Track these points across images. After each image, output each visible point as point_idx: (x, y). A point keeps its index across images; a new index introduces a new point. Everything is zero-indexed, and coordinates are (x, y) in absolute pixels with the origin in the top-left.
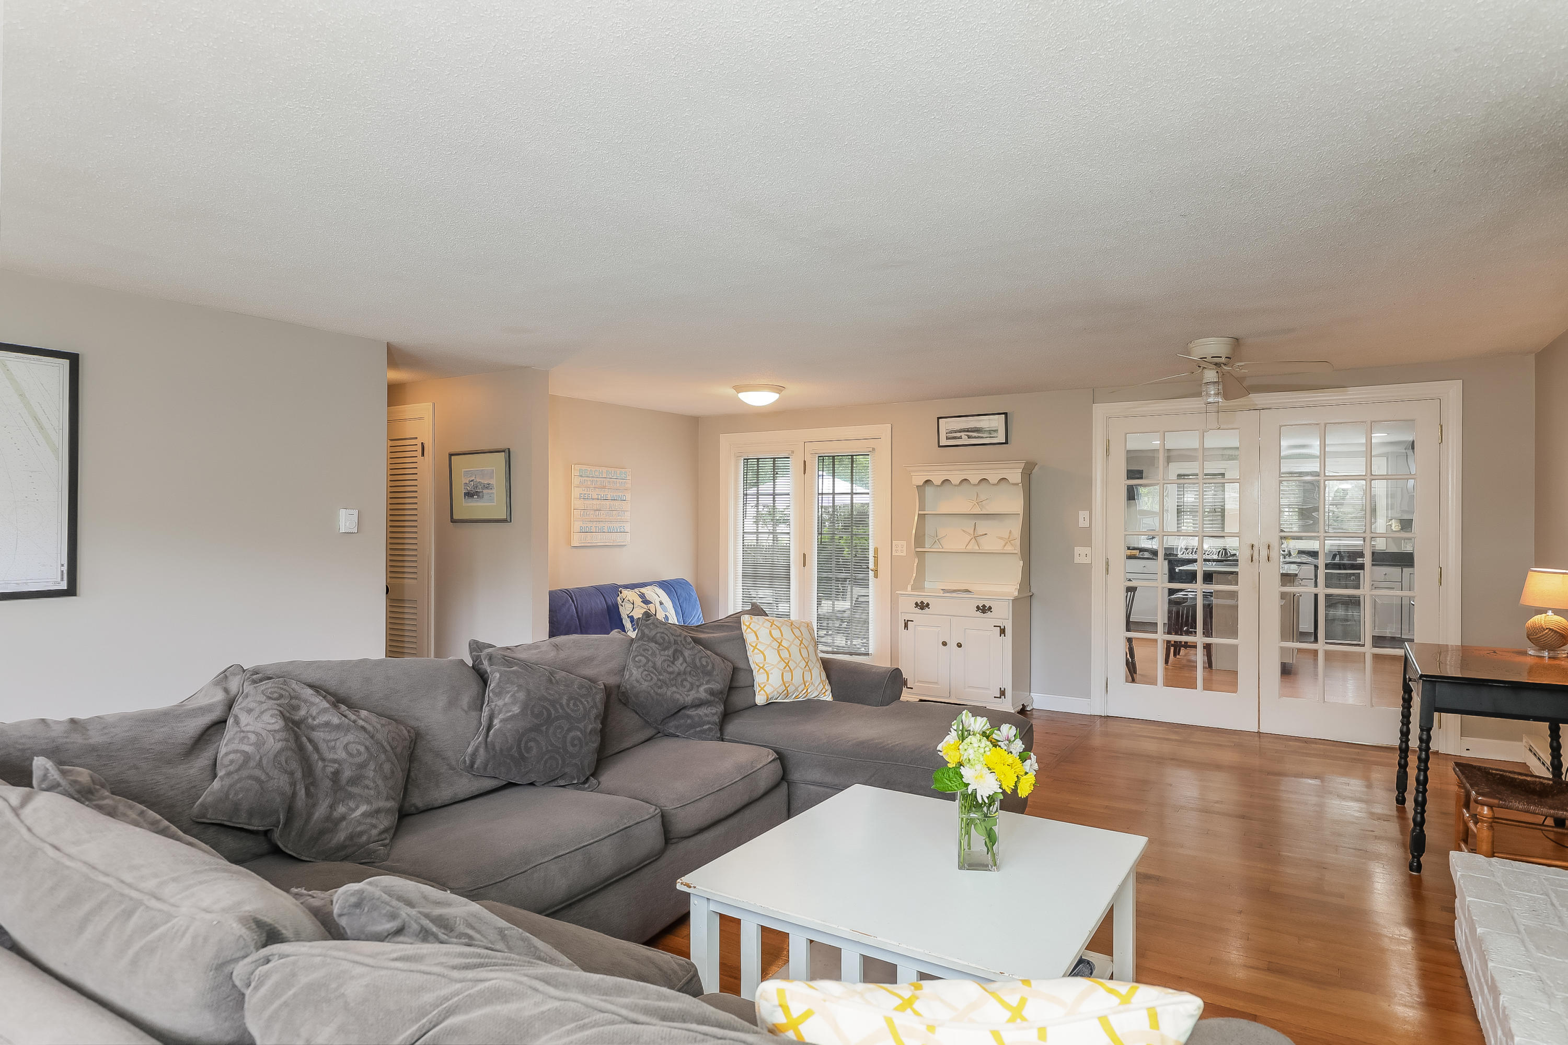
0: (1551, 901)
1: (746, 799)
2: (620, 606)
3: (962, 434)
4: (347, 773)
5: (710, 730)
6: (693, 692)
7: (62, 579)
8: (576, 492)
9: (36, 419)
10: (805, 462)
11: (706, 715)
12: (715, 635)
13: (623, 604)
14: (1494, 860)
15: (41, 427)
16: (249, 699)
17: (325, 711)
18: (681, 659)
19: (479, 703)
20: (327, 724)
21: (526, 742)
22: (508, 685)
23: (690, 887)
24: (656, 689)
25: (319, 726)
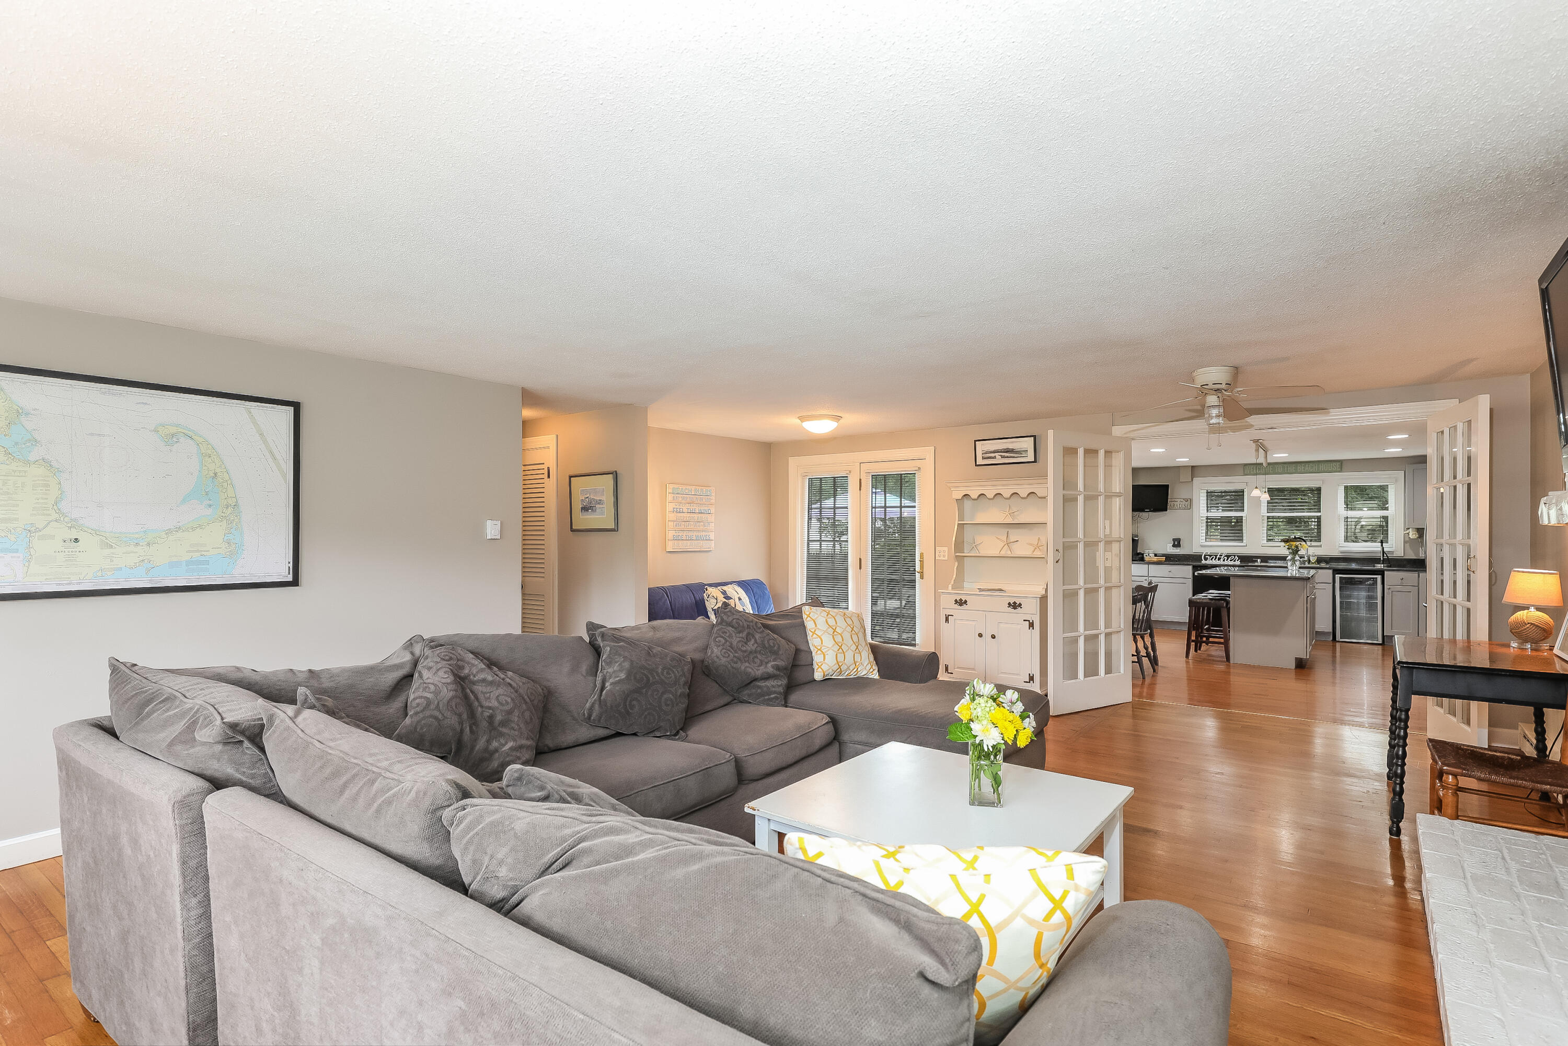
0: (1503, 856)
1: (804, 753)
2: (706, 602)
3: (996, 454)
4: (499, 718)
5: (776, 698)
6: (762, 667)
7: (289, 573)
8: (670, 507)
9: (271, 452)
10: (860, 480)
11: (773, 686)
12: (781, 622)
13: (708, 599)
14: (1456, 822)
15: (275, 459)
16: (429, 660)
17: (482, 670)
18: (753, 641)
19: (594, 670)
20: (484, 680)
21: (631, 701)
22: (616, 657)
23: (755, 810)
24: (732, 664)
25: (479, 681)
